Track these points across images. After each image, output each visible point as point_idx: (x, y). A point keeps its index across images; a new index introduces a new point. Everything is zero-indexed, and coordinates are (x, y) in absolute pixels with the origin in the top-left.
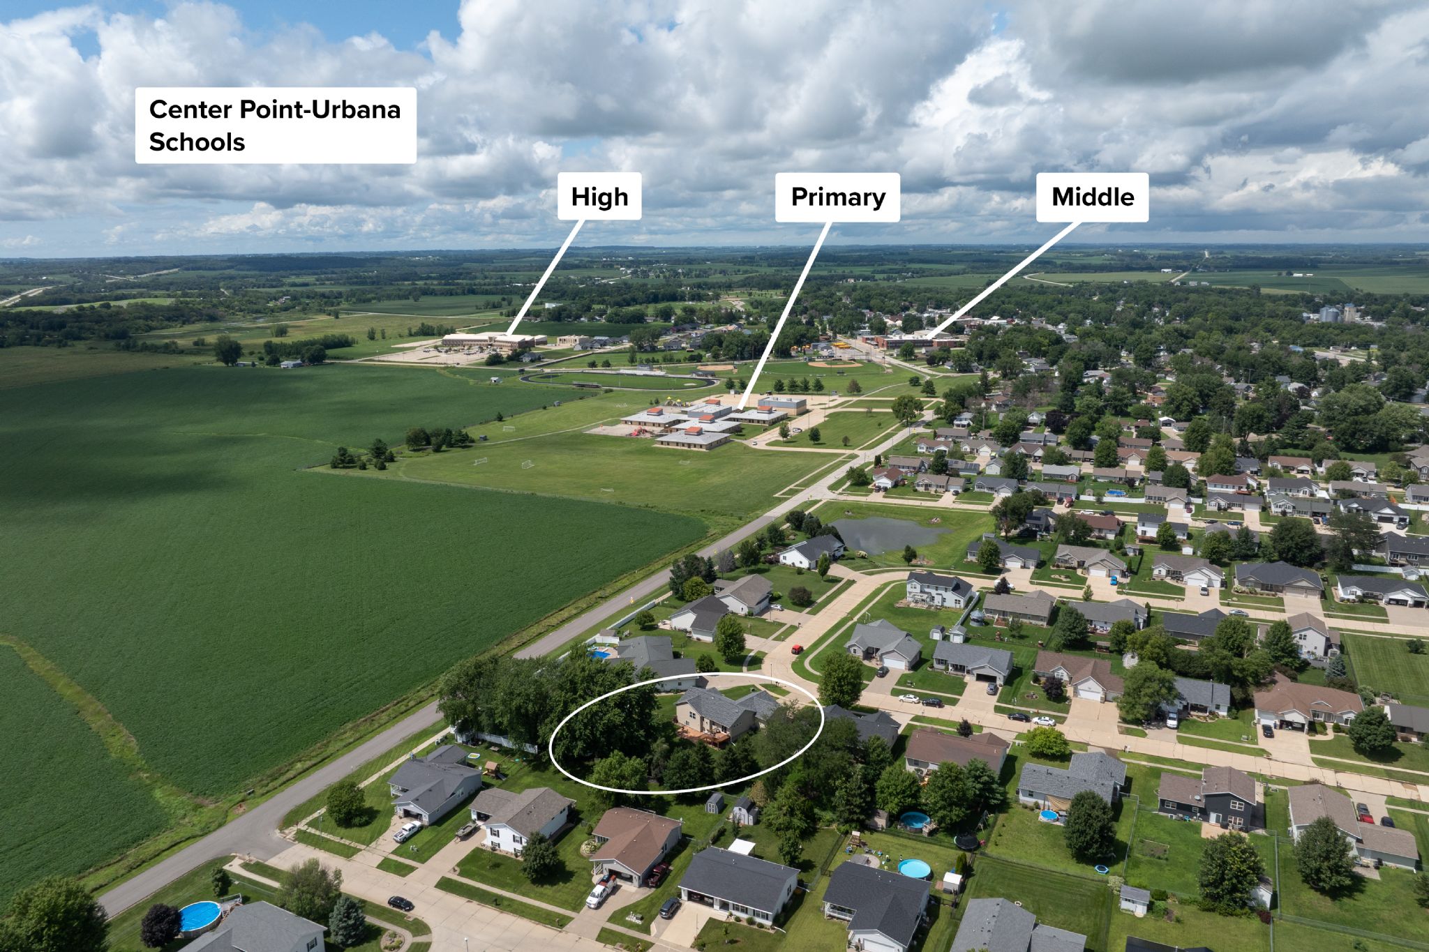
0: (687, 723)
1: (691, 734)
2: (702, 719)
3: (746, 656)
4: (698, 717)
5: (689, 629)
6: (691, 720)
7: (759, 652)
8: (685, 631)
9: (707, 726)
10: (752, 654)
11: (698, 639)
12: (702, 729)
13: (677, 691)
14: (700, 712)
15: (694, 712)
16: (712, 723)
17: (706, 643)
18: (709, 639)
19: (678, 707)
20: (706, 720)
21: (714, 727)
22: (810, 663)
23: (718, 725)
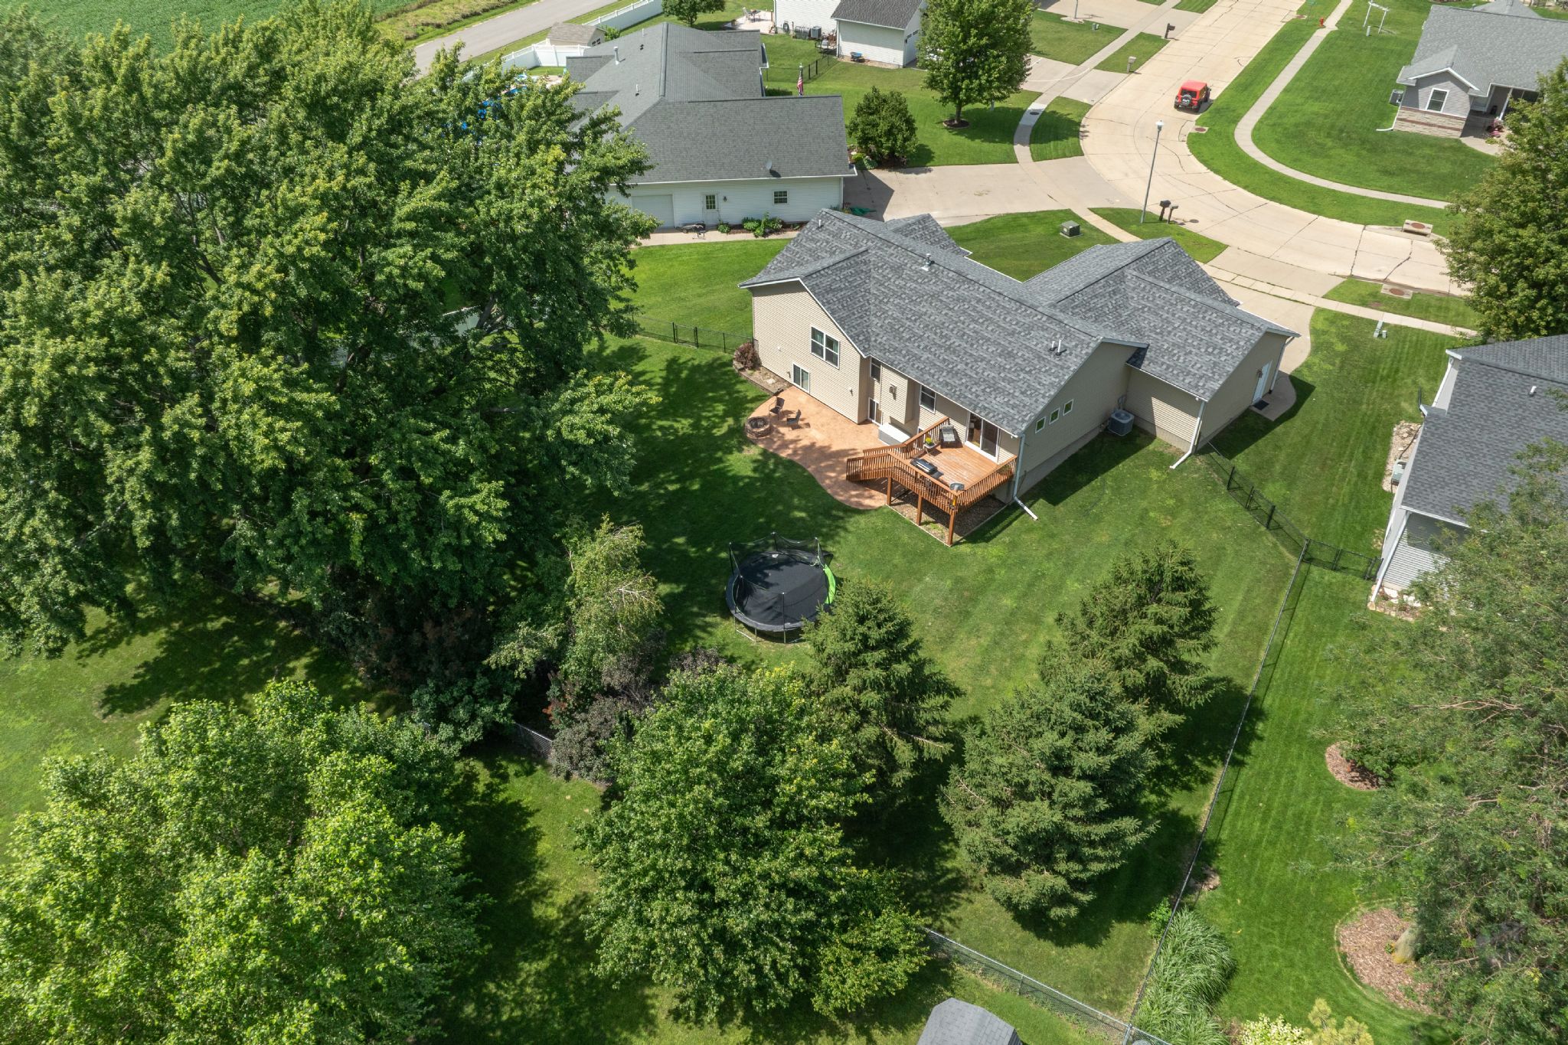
0: (799, 375)
1: (814, 435)
2: (871, 370)
3: (1019, 113)
4: (850, 355)
5: (829, 26)
6: (815, 366)
7: (1060, 101)
8: (815, 35)
9: (892, 403)
10: (1038, 106)
11: (858, 59)
12: (869, 413)
13: (772, 226)
14: (860, 338)
15: (830, 330)
16: (920, 396)
17: (882, 71)
18: (890, 56)
19: (760, 304)
20: (888, 377)
21: (929, 419)
22: (1258, 138)
23: (952, 410)
